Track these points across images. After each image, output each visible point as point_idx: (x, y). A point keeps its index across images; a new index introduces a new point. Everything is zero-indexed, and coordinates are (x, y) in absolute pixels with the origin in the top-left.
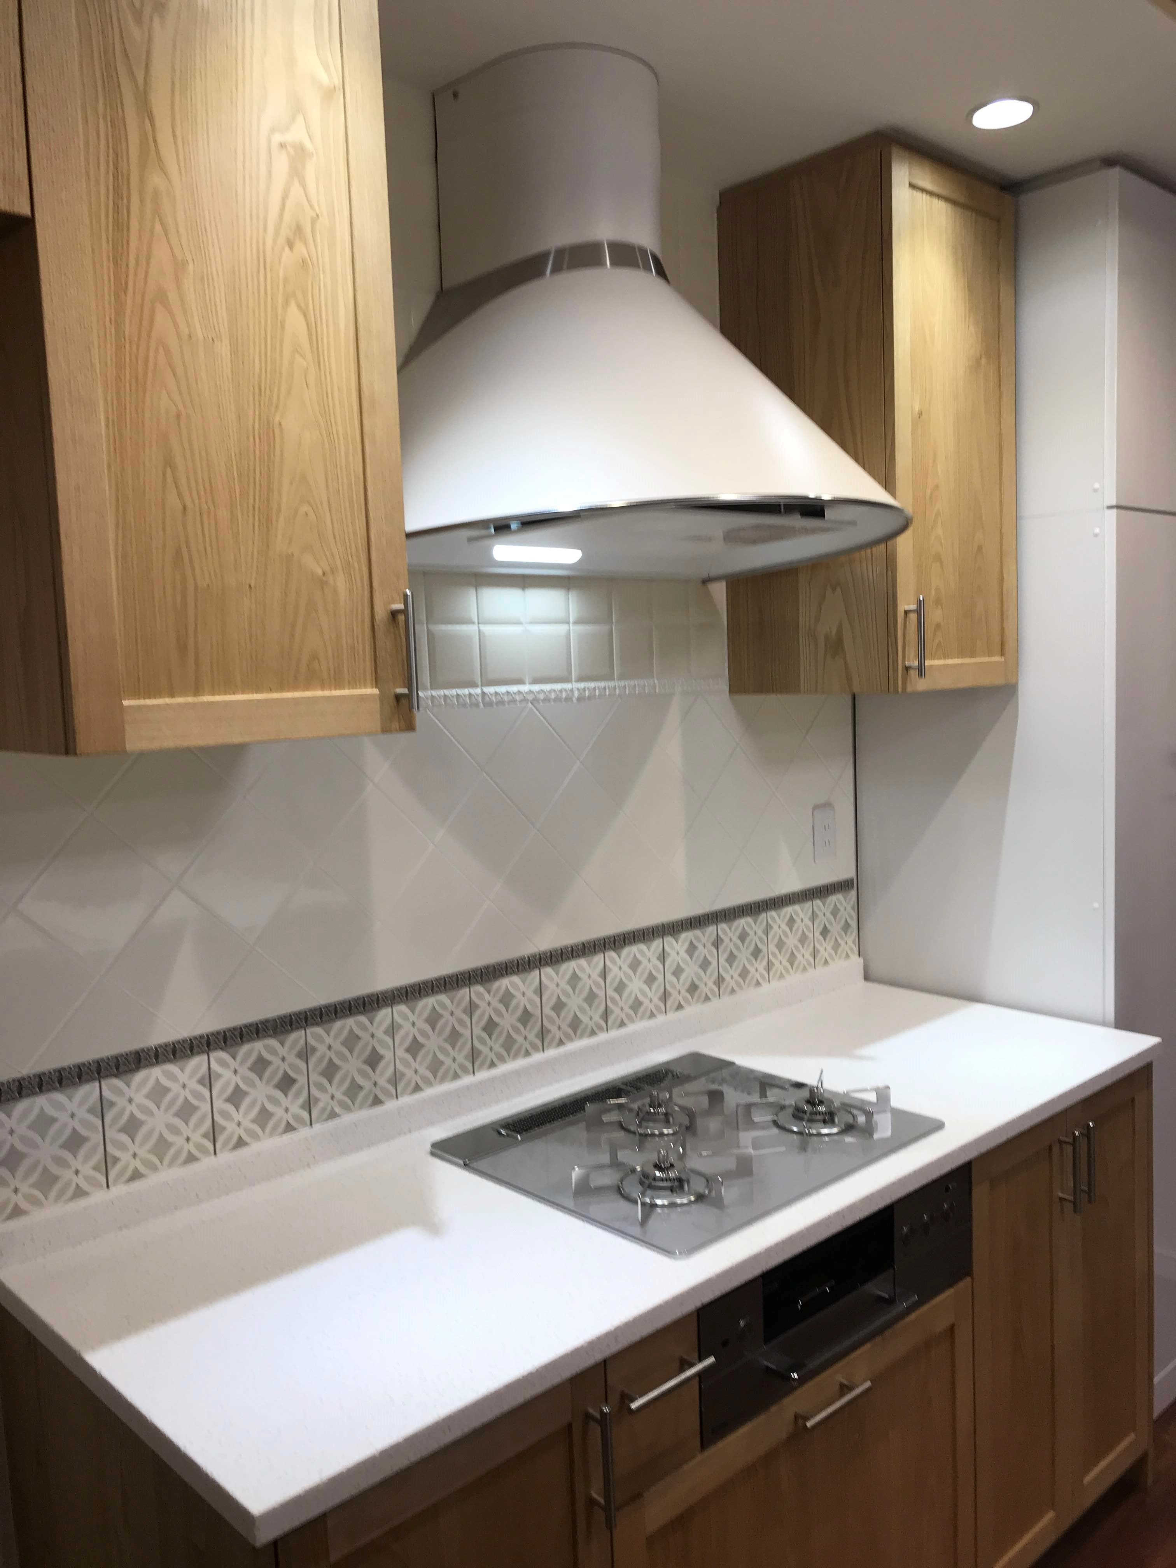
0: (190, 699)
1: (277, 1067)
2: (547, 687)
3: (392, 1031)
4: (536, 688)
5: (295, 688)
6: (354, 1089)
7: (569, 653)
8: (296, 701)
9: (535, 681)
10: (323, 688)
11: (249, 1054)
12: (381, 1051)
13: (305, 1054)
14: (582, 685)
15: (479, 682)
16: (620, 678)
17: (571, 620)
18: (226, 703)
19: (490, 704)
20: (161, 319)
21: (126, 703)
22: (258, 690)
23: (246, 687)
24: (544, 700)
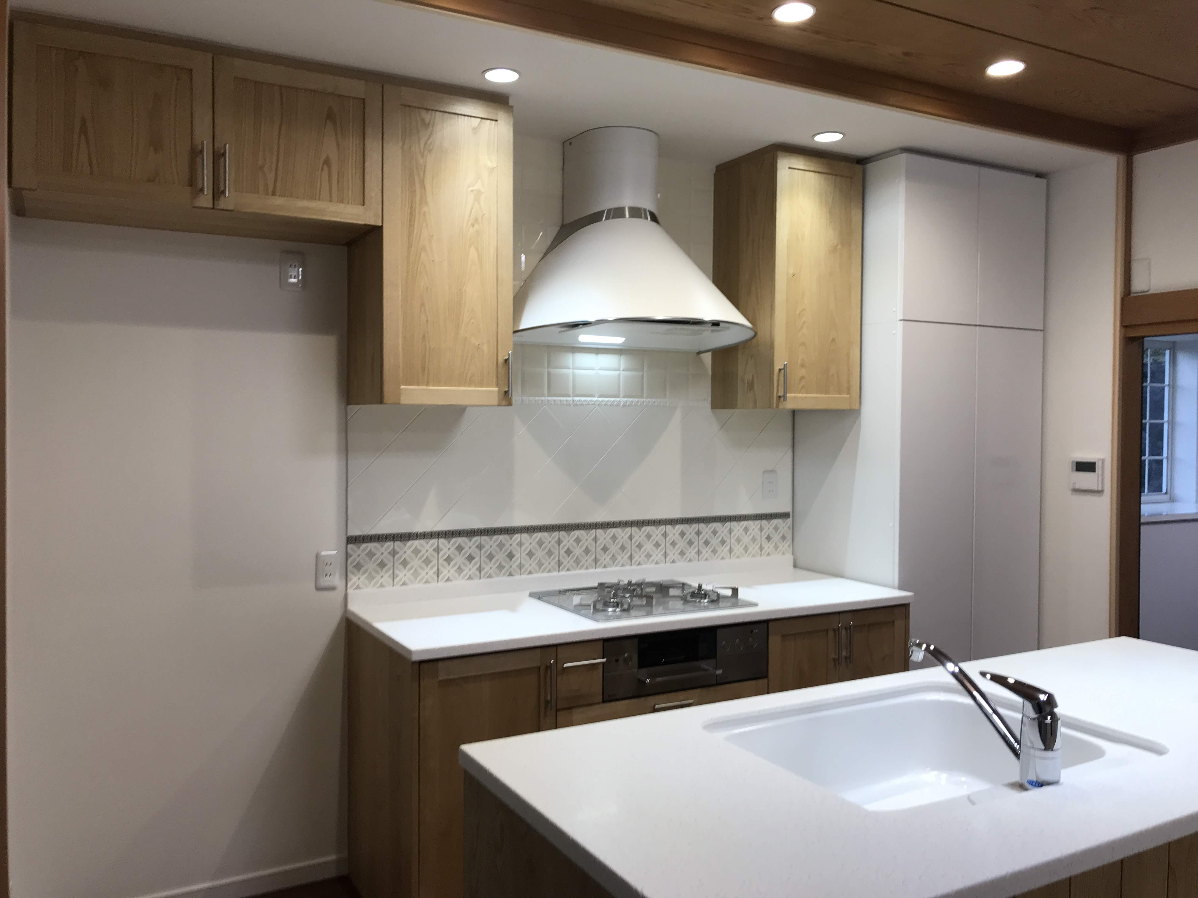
0: (425, 387)
1: (467, 551)
2: (607, 399)
3: (520, 544)
4: (601, 399)
5: (465, 386)
6: (501, 567)
7: (619, 385)
8: (465, 391)
9: (600, 396)
10: (476, 387)
11: (456, 542)
12: (514, 553)
13: (480, 547)
14: (625, 399)
15: (572, 396)
16: (647, 398)
17: (621, 369)
18: (438, 390)
19: (576, 405)
20: (423, 255)
21: (402, 387)
22: (450, 386)
23: (446, 384)
24: (605, 405)
